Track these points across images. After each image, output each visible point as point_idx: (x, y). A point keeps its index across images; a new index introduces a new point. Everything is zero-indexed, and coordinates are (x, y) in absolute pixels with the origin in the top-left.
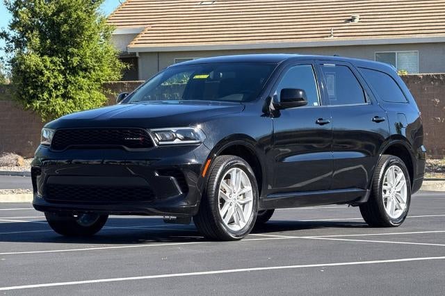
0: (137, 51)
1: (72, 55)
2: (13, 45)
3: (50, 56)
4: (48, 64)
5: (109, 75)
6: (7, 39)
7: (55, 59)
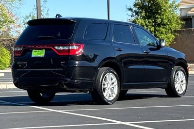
0: (191, 15)
1: (158, 18)
2: (134, 13)
3: (148, 19)
4: (147, 23)
5: (176, 27)
6: (132, 11)
7: (150, 20)
